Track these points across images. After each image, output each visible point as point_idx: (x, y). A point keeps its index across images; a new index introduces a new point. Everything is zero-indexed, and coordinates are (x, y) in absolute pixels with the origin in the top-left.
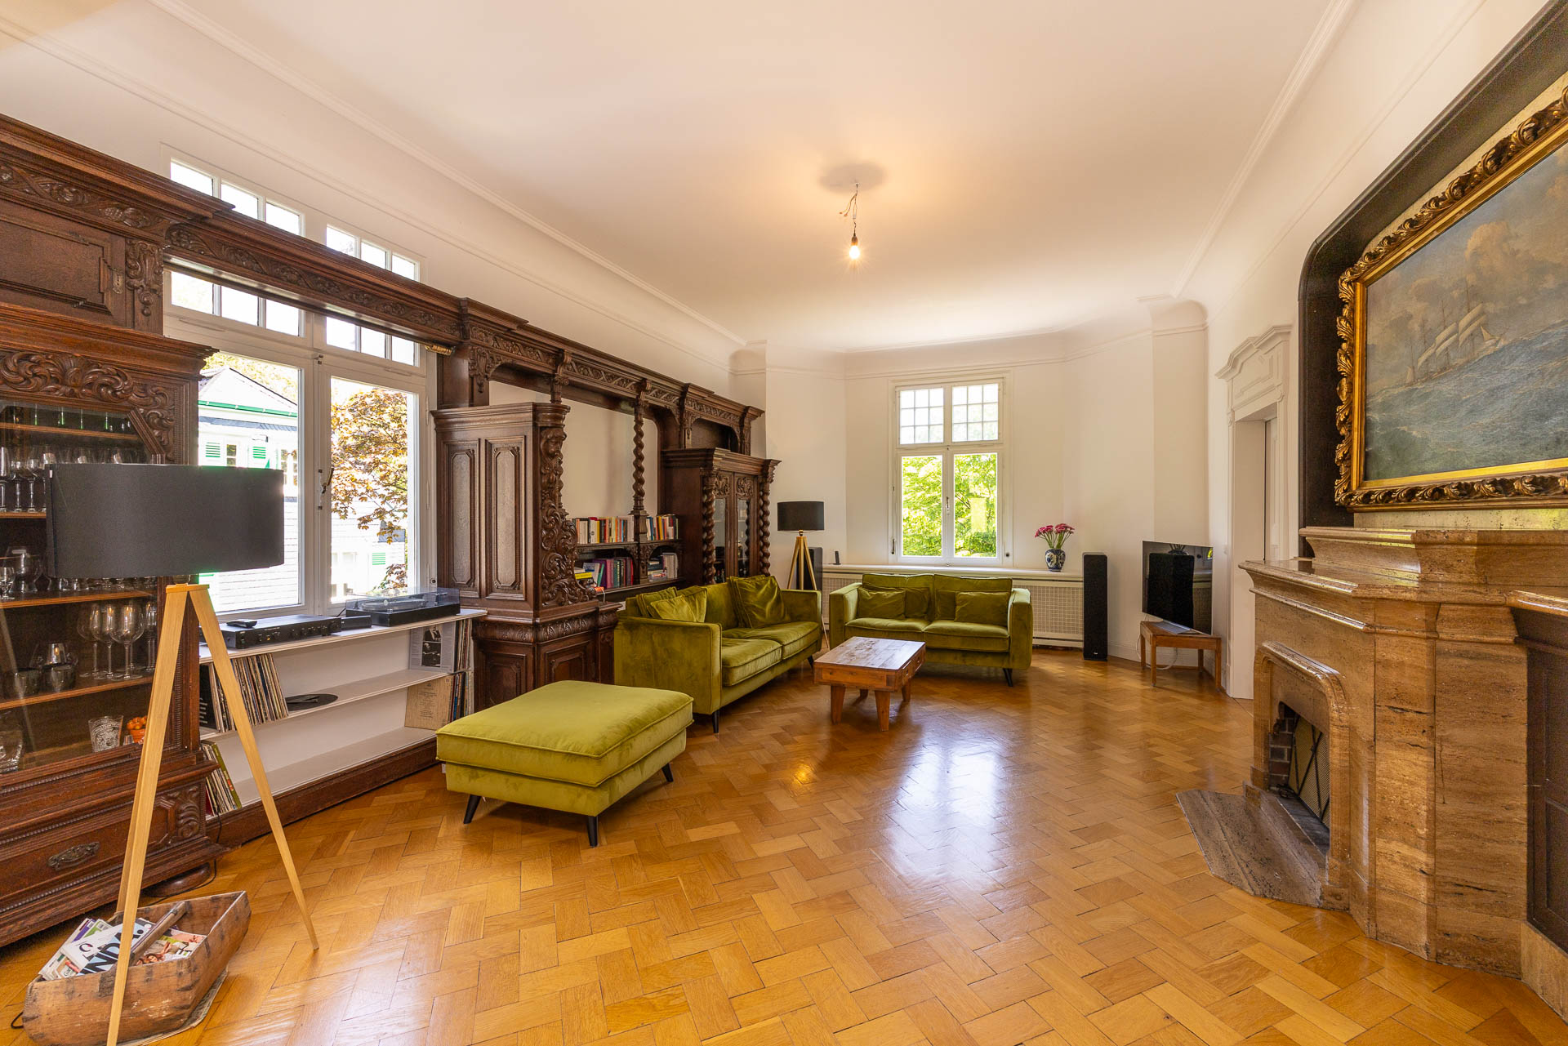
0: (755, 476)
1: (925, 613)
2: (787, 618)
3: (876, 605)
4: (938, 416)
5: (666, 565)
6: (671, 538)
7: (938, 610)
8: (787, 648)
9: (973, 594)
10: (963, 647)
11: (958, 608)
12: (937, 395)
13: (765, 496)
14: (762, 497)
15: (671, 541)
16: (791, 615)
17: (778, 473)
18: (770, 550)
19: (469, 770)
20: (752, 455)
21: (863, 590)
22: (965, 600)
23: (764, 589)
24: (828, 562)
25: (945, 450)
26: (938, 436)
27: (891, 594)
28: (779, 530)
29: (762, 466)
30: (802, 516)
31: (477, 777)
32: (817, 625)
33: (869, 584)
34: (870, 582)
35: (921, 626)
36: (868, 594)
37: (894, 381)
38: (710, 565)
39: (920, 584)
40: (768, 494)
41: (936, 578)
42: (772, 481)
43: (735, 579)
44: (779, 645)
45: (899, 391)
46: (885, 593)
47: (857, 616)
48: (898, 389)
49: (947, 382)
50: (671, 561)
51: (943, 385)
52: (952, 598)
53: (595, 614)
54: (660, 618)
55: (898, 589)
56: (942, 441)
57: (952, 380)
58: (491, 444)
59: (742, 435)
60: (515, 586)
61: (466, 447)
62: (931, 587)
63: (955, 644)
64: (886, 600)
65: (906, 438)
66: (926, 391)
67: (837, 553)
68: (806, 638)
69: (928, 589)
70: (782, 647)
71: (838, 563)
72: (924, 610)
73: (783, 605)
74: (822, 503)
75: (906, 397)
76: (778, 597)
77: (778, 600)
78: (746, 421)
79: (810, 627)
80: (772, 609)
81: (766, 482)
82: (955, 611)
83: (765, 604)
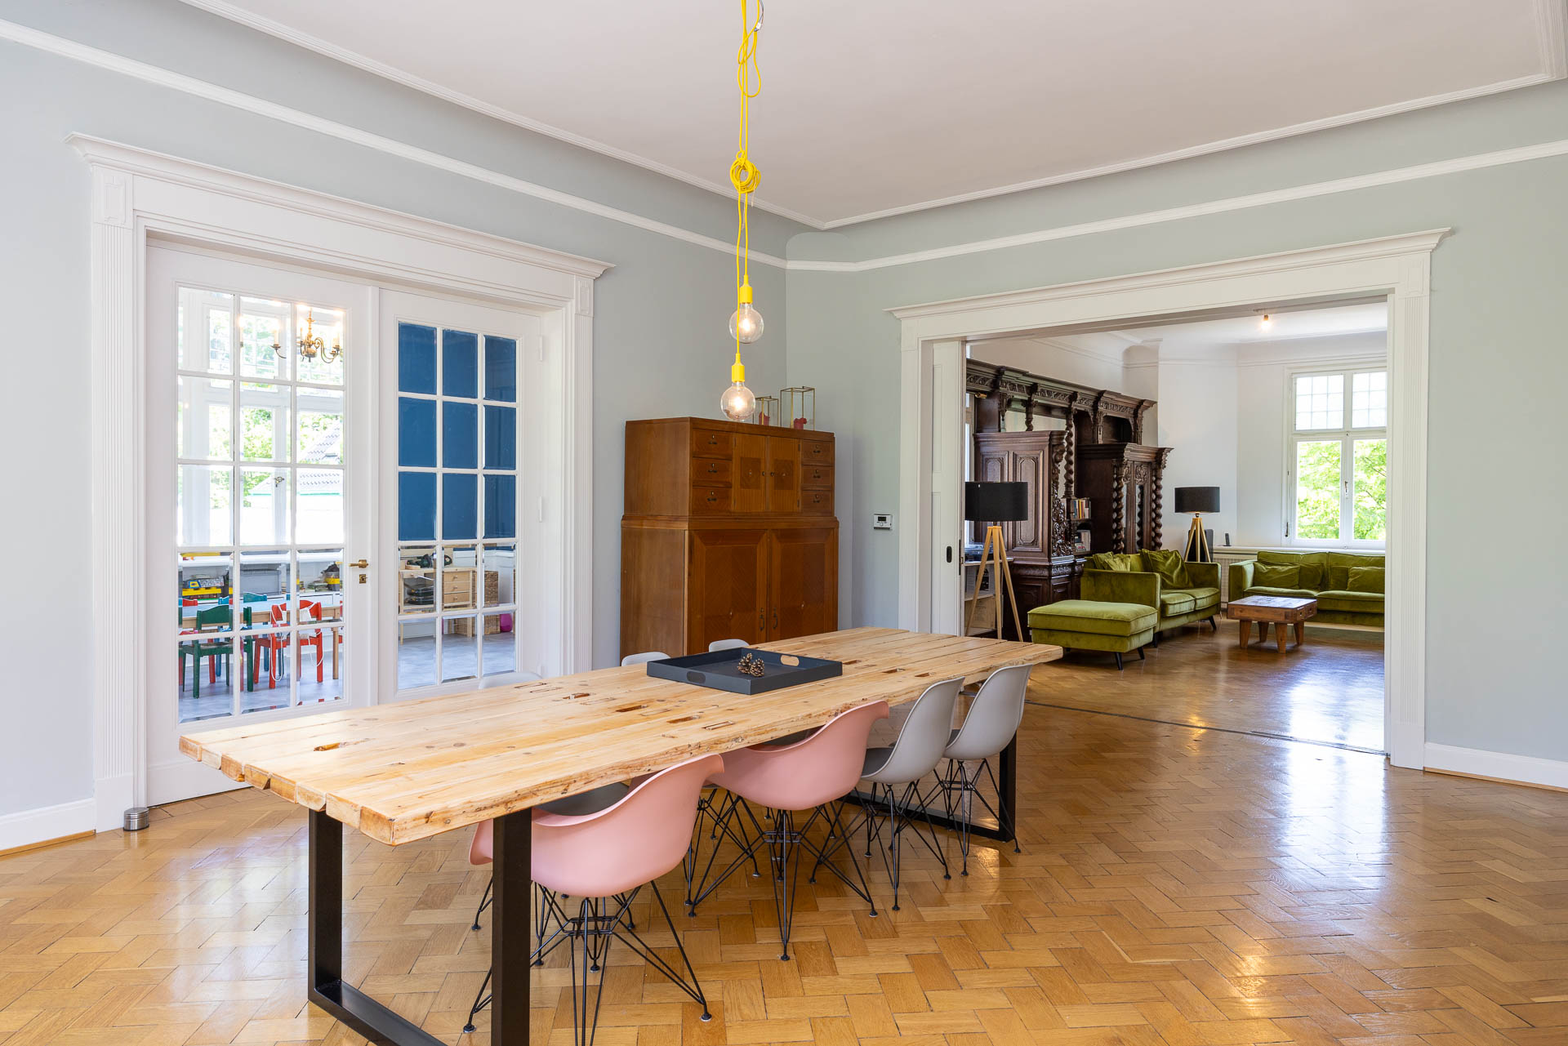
0: (1149, 463)
1: (1319, 585)
2: (1191, 584)
3: (1271, 577)
4: (1338, 402)
5: (1083, 540)
6: (1087, 517)
7: (1332, 583)
8: (1198, 601)
9: (1365, 569)
10: (1352, 610)
11: (1350, 580)
12: (1337, 381)
13: (1158, 482)
14: (1155, 482)
15: (1087, 520)
16: (1194, 582)
17: (1169, 459)
18: (1161, 530)
19: (1048, 632)
20: (1143, 444)
21: (1259, 565)
22: (1357, 574)
23: (1169, 561)
24: (1218, 543)
25: (1344, 435)
26: (1337, 423)
27: (1286, 568)
28: (1176, 511)
29: (1156, 453)
30: (1196, 499)
31: (1053, 635)
32: (1218, 590)
33: (1265, 560)
34: (1264, 558)
35: (1315, 594)
36: (1264, 568)
37: (1290, 368)
38: (1119, 541)
39: (1314, 561)
40: (1161, 479)
41: (1329, 555)
42: (1165, 467)
43: (1146, 551)
44: (1192, 598)
45: (1296, 378)
46: (1280, 568)
47: (1253, 585)
48: (1294, 376)
49: (1347, 370)
50: (1086, 536)
51: (1343, 372)
52: (1346, 572)
53: (1072, 565)
54: (1111, 569)
55: (1293, 564)
56: (1341, 427)
57: (1351, 367)
58: (1016, 455)
59: (1135, 424)
60: (1034, 543)
61: (997, 457)
62: (1325, 563)
63: (1346, 607)
64: (1279, 573)
65: (1302, 424)
66: (1325, 378)
67: (1227, 535)
68: (1211, 598)
69: (1322, 564)
70: (1195, 600)
71: (1228, 544)
72: (1319, 582)
73: (1186, 573)
74: (1218, 488)
75: (1303, 384)
76: (1182, 566)
77: (1182, 569)
78: (1140, 412)
79: (1213, 590)
80: (1178, 576)
81: (1160, 468)
82: (1347, 581)
83: (1172, 572)
